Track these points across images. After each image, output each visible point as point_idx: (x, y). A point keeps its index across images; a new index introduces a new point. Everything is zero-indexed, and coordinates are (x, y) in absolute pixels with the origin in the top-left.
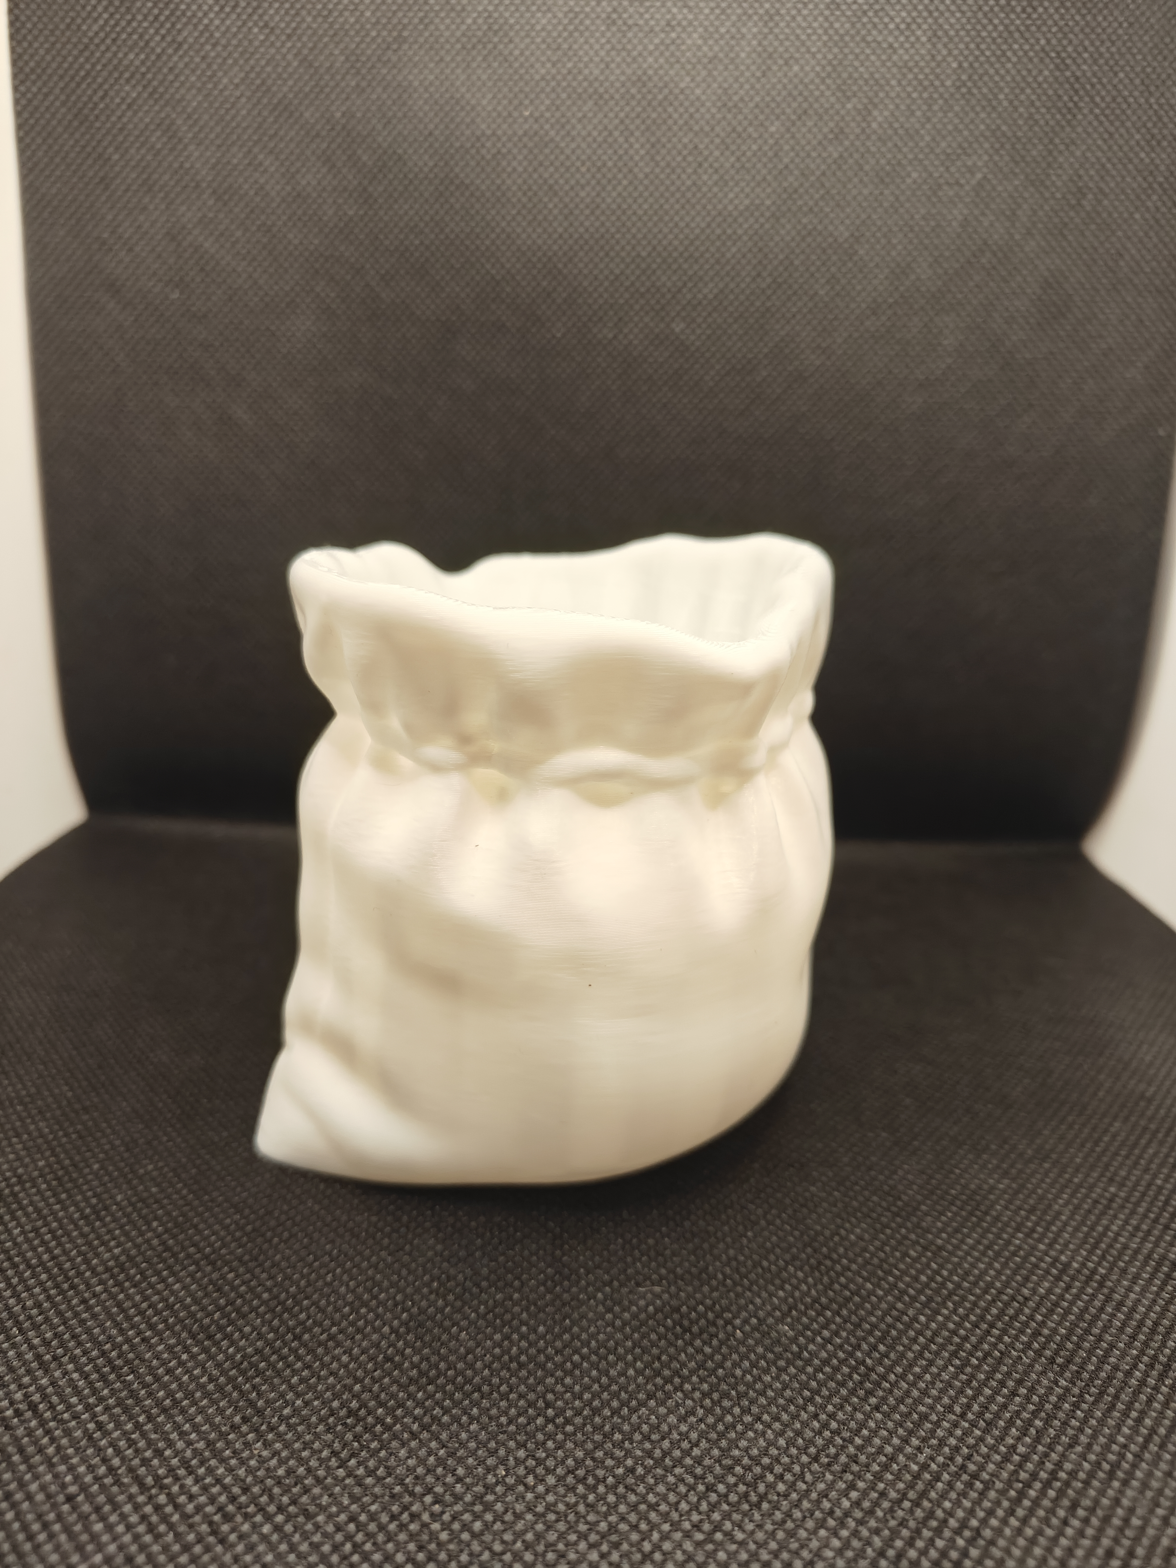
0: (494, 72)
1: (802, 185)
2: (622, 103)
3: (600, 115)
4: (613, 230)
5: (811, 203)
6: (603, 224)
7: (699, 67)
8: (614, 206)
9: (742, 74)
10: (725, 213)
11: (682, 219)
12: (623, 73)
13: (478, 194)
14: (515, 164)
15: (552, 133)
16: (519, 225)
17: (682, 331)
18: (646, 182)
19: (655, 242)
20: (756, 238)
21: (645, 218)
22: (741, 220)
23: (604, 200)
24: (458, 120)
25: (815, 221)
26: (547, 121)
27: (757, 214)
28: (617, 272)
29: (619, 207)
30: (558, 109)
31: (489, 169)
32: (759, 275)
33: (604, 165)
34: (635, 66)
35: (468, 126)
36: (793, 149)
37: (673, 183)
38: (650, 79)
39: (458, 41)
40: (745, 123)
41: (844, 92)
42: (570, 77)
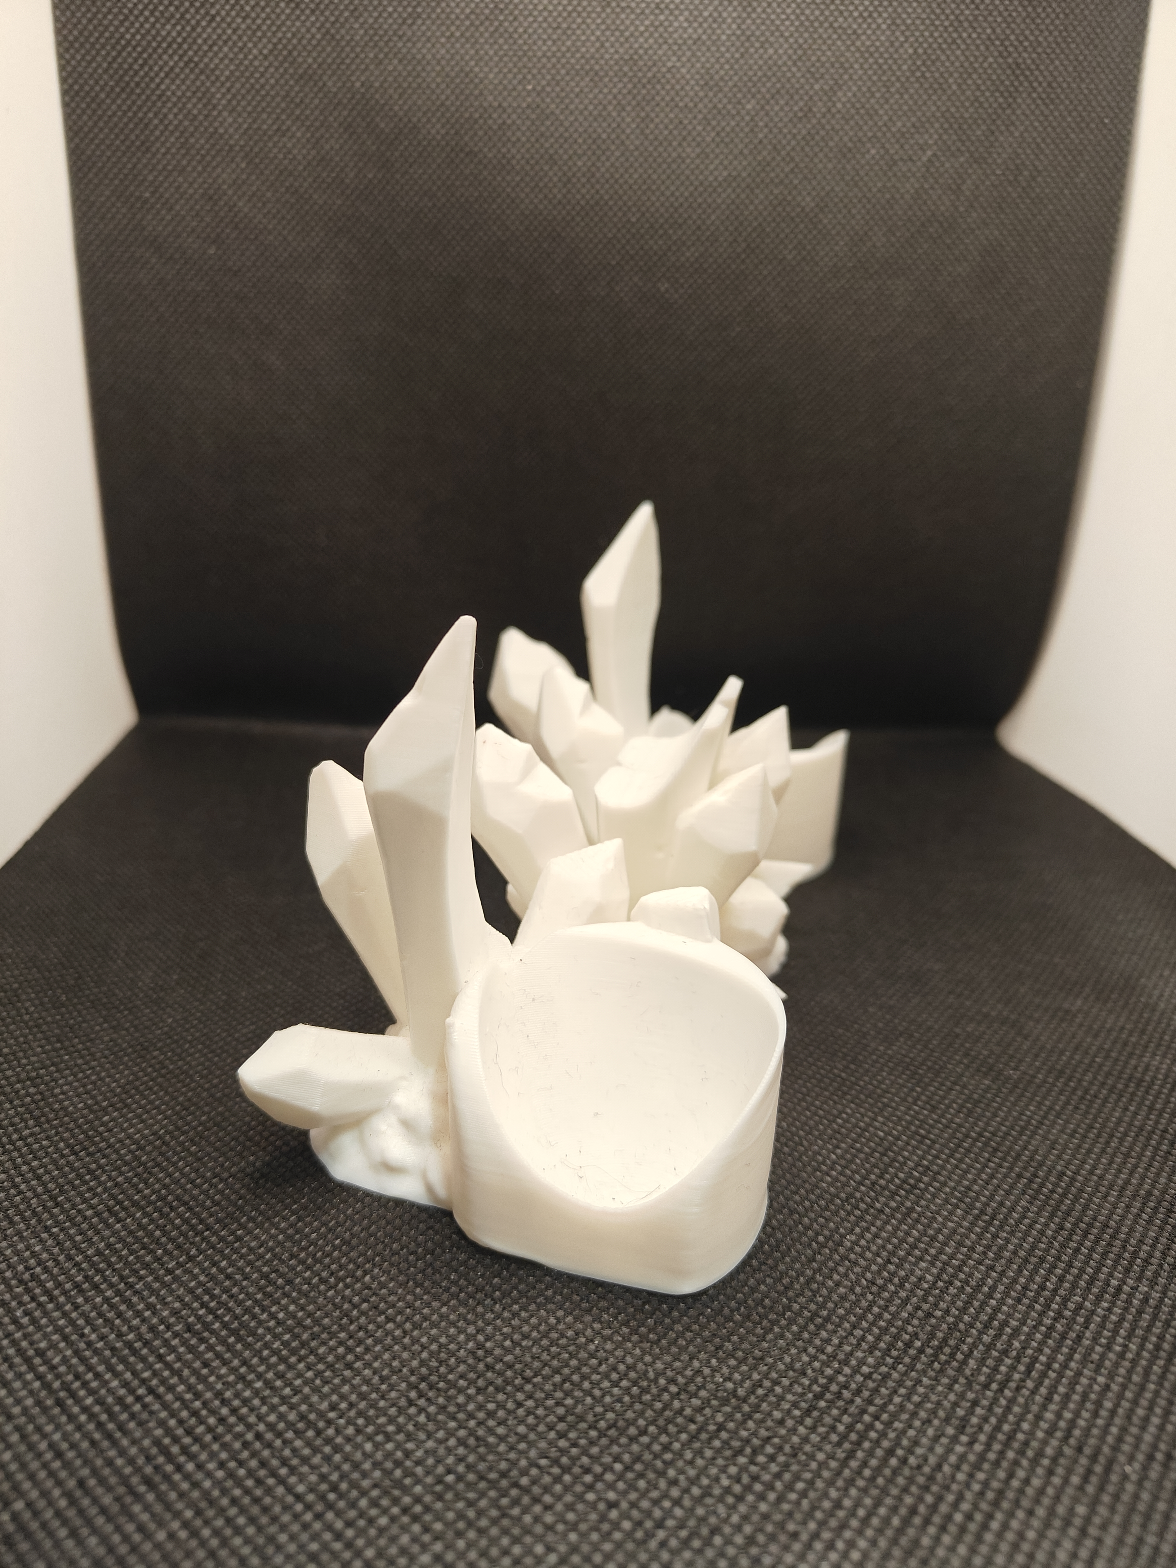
0: (501, 48)
1: (774, 159)
2: (616, 80)
3: (596, 91)
4: (606, 197)
5: (782, 175)
6: (597, 192)
7: (684, 48)
8: (607, 175)
9: (723, 56)
10: (706, 183)
11: (668, 188)
12: (617, 52)
13: (485, 161)
14: (519, 134)
15: (553, 106)
16: (522, 190)
17: (667, 291)
18: (636, 153)
19: (643, 209)
20: (733, 207)
21: (635, 187)
22: (720, 190)
23: (598, 169)
24: (467, 92)
25: (786, 192)
26: (548, 94)
27: (734, 184)
28: (610, 235)
29: (612, 176)
30: (558, 84)
31: (495, 139)
32: (735, 240)
33: (599, 137)
34: (627, 45)
35: (476, 98)
36: (766, 126)
37: (660, 155)
38: (640, 57)
39: (467, 17)
40: (725, 101)
41: (813, 74)
42: (568, 55)
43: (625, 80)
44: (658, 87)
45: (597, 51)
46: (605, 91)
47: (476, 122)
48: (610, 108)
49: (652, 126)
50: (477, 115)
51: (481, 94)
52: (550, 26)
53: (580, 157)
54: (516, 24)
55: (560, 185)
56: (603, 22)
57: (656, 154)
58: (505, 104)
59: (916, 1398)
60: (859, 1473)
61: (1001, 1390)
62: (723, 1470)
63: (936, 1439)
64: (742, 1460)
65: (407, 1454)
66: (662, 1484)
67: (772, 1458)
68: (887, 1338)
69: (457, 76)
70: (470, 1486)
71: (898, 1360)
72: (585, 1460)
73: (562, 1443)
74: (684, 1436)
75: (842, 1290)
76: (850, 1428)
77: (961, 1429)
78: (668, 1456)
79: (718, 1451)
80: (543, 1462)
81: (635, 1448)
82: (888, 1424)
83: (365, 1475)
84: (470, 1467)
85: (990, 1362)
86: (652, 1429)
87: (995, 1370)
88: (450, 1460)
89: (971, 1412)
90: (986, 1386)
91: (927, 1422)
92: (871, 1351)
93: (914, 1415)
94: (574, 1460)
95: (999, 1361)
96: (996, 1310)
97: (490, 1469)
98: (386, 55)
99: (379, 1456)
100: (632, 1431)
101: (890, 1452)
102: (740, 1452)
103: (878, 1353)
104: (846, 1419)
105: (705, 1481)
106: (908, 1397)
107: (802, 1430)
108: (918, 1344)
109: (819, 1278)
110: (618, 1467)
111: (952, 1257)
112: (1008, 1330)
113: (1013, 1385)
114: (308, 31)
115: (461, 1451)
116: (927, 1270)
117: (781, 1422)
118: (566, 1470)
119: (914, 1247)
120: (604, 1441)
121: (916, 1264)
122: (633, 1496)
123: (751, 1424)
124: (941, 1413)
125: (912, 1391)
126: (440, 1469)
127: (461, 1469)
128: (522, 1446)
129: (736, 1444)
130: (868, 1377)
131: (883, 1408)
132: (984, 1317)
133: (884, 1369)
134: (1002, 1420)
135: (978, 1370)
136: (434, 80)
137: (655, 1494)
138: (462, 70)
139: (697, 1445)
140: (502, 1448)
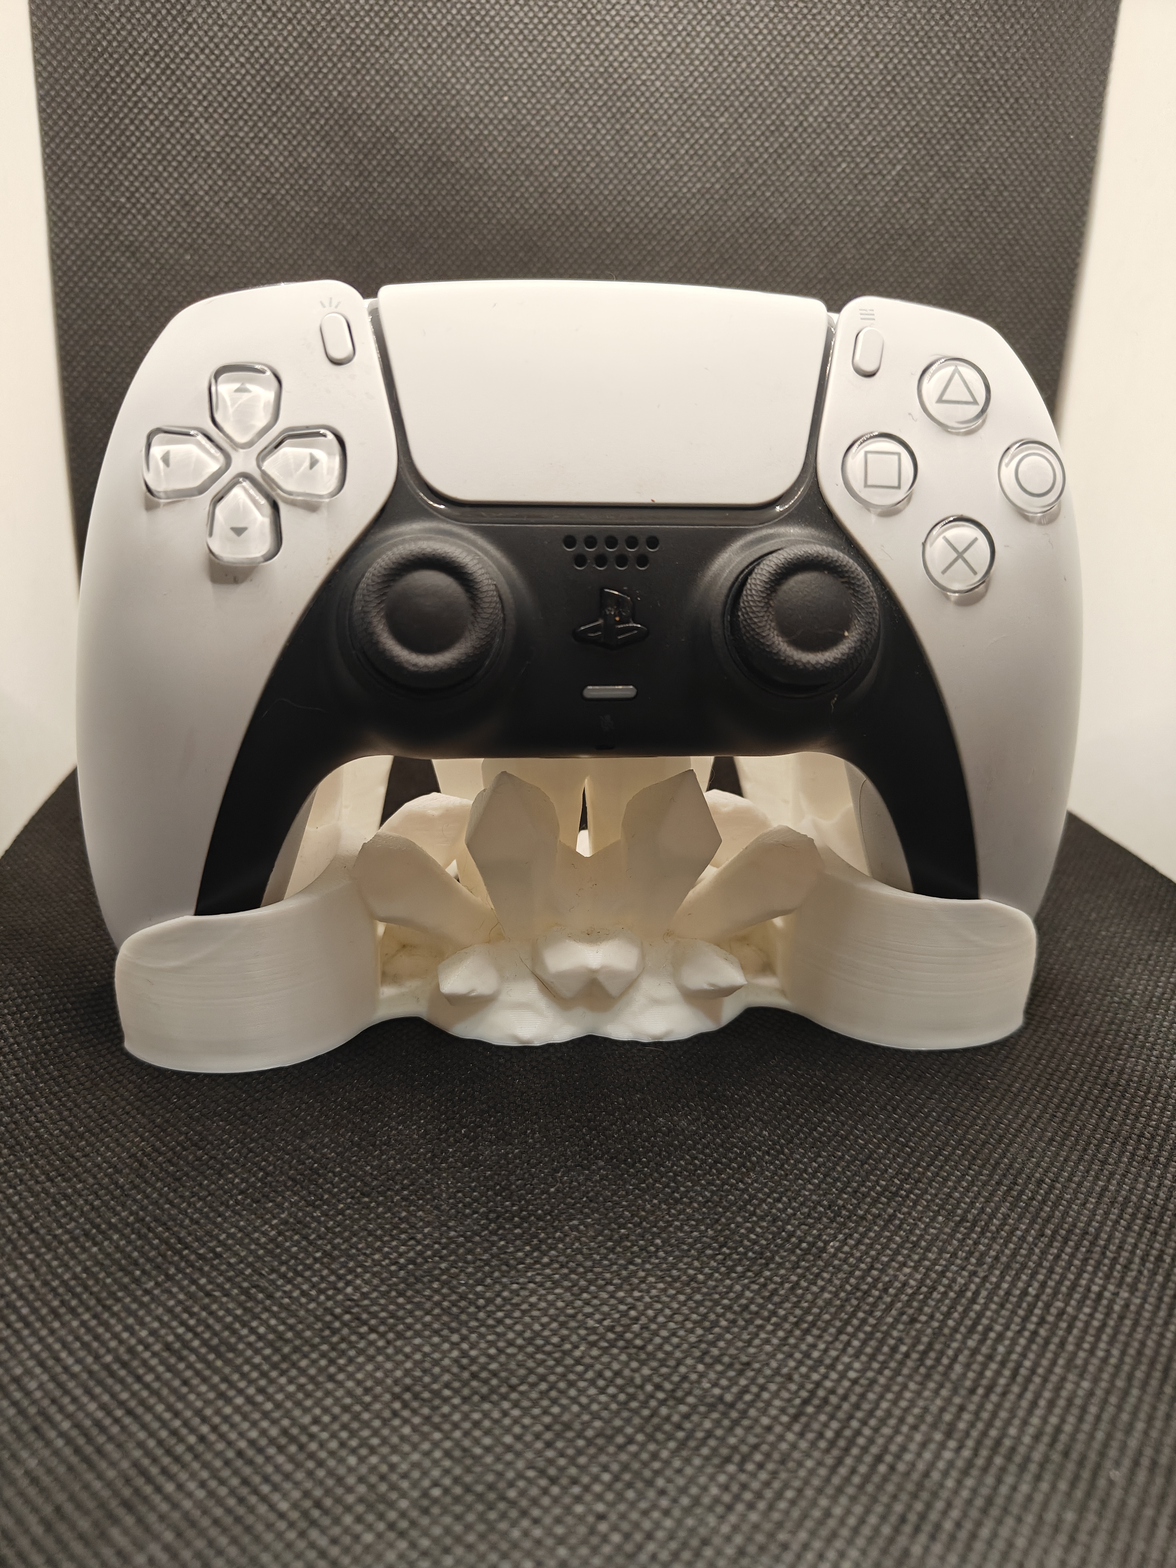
43: (601, 92)
44: (633, 99)
45: (573, 63)
46: (581, 103)
47: (453, 131)
48: (586, 120)
49: (627, 138)
50: (453, 126)
51: (458, 104)
52: (525, 38)
53: (555, 168)
54: (492, 36)
55: (536, 195)
56: (579, 35)
57: (630, 166)
58: (482, 116)
59: (903, 1404)
60: (847, 1480)
61: (986, 1396)
62: (712, 1478)
63: (924, 1445)
64: (731, 1468)
65: (393, 1467)
66: (651, 1494)
67: (761, 1466)
68: (873, 1343)
69: (434, 86)
70: (457, 1500)
71: (884, 1365)
72: (573, 1471)
73: (550, 1454)
74: (672, 1445)
75: (827, 1295)
76: (838, 1434)
77: (949, 1435)
78: (656, 1465)
79: (707, 1459)
80: (531, 1474)
81: (624, 1457)
82: (876, 1430)
83: (350, 1490)
84: (457, 1480)
85: (976, 1367)
86: (640, 1437)
87: (981, 1374)
88: (436, 1473)
89: (958, 1417)
90: (972, 1391)
91: (915, 1428)
92: (856, 1356)
93: (902, 1420)
94: (562, 1470)
95: (985, 1366)
96: (980, 1315)
97: (477, 1482)
98: (364, 65)
99: (363, 1470)
100: (620, 1440)
101: (879, 1459)
102: (728, 1460)
103: (864, 1358)
104: (835, 1425)
105: (694, 1490)
106: (895, 1402)
107: (790, 1437)
108: (903, 1349)
109: (804, 1284)
110: (606, 1477)
111: (935, 1262)
112: (992, 1335)
113: (999, 1390)
114: (285, 39)
115: (447, 1463)
116: (910, 1276)
117: (769, 1429)
118: (553, 1481)
119: (897, 1252)
120: (592, 1451)
121: (899, 1269)
122: (622, 1507)
123: (739, 1431)
124: (929, 1419)
125: (899, 1396)
126: (426, 1483)
127: (447, 1481)
128: (509, 1457)
129: (724, 1451)
130: (855, 1382)
131: (871, 1413)
132: (968, 1322)
133: (870, 1374)
134: (989, 1424)
135: (964, 1376)
136: (411, 91)
137: (643, 1505)
138: (439, 81)
139: (685, 1453)
140: (489, 1459)
